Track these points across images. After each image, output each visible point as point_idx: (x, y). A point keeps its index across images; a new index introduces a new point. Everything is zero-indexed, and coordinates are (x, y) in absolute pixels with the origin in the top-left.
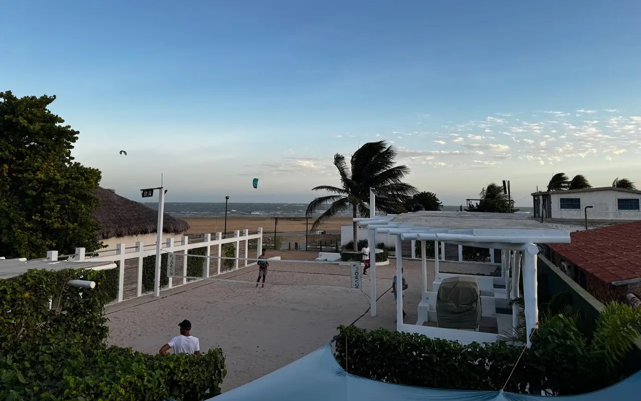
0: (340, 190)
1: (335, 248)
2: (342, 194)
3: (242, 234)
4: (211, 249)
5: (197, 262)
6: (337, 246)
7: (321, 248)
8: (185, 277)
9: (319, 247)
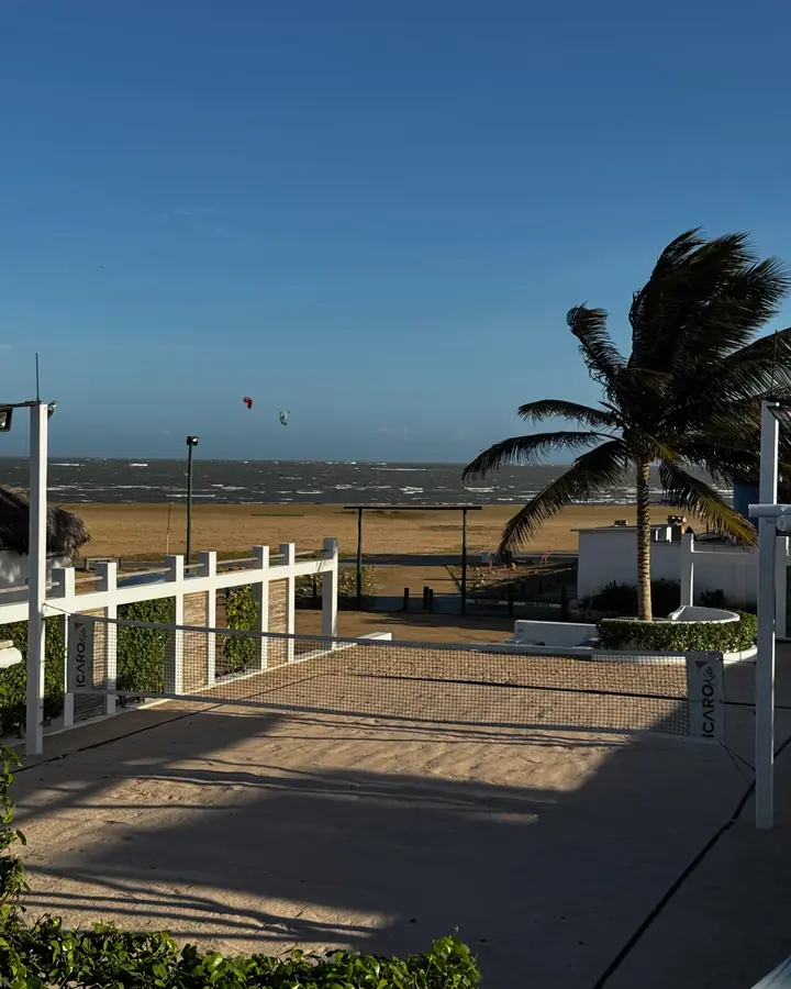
0: (595, 416)
1: (559, 606)
2: (602, 428)
3: (279, 559)
4: (185, 608)
5: (145, 646)
6: (564, 601)
7: (511, 605)
8: (111, 692)
9: (506, 603)
